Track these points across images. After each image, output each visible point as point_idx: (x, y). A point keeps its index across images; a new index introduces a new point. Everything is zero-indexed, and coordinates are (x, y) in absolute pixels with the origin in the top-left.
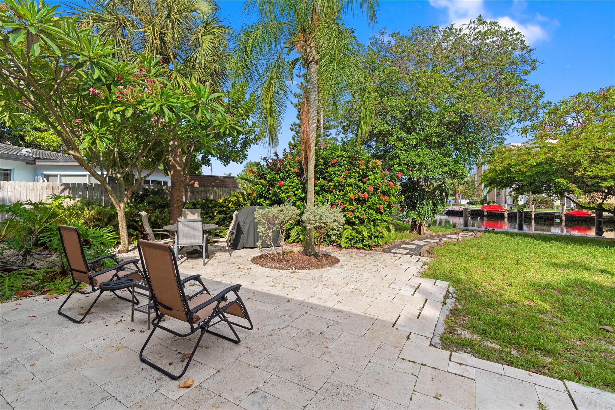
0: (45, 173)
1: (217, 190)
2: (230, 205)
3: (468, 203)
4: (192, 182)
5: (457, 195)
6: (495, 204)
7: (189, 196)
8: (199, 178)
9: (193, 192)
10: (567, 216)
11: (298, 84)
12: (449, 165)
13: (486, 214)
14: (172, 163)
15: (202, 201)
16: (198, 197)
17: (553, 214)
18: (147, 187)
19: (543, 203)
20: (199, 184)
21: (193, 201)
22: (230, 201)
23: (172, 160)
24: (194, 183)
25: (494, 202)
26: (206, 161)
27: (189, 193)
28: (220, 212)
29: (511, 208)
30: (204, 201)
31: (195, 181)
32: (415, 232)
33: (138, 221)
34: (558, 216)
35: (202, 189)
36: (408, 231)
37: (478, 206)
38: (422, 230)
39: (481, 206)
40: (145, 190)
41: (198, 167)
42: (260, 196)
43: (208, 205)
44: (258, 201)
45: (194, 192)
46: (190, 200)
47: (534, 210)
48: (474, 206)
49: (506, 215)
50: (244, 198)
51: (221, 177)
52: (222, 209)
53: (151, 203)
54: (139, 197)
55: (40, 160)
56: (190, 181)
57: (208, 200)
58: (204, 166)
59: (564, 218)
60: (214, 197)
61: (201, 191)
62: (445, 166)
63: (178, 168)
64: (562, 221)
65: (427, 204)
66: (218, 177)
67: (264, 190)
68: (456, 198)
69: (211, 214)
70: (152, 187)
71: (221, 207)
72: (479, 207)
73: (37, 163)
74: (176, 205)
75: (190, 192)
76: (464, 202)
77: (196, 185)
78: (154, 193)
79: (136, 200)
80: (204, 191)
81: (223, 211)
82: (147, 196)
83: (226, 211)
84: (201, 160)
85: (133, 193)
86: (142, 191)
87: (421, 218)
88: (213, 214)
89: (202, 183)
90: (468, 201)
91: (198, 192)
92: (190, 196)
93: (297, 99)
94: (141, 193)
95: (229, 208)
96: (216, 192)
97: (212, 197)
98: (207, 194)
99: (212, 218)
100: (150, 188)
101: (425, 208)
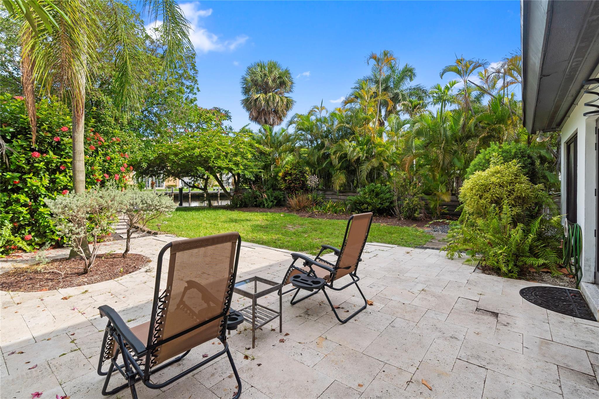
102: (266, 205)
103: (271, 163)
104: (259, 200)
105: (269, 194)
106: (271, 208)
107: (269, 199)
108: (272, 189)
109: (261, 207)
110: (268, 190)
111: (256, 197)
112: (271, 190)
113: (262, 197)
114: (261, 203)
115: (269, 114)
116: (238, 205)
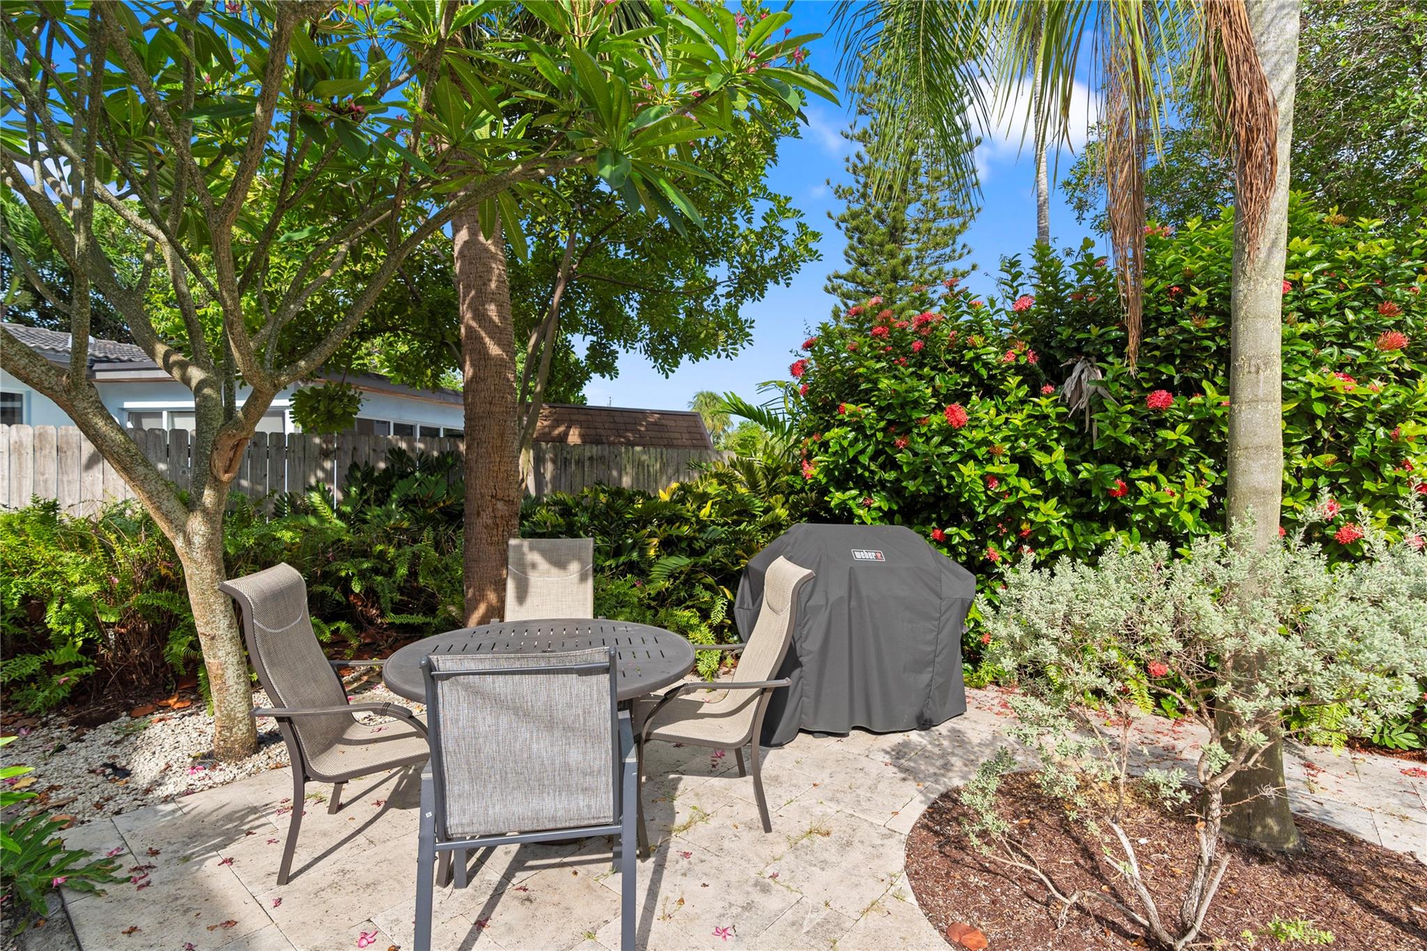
0: (128, 405)
1: (645, 457)
2: (705, 512)
4: (562, 429)
7: (548, 476)
8: (582, 418)
9: (562, 463)
11: (848, 160)
14: (469, 328)
15: (596, 498)
16: (578, 479)
18: (404, 446)
20: (581, 436)
21: (563, 496)
22: (703, 498)
23: (469, 315)
24: (566, 434)
26: (603, 362)
27: (549, 467)
28: (669, 545)
30: (603, 498)
31: (569, 427)
33: (348, 579)
35: (595, 450)
40: (397, 454)
41: (576, 377)
42: (844, 476)
43: (619, 513)
44: (836, 497)
45: (566, 462)
46: (554, 491)
50: (753, 485)
51: (653, 412)
52: (674, 531)
53: (414, 501)
54: (374, 481)
55: (104, 366)
56: (553, 427)
57: (618, 493)
58: (595, 377)
60: (636, 479)
61: (591, 458)
63: (494, 350)
66: (642, 413)
67: (862, 452)
69: (635, 555)
70: (420, 446)
71: (671, 521)
73: (99, 376)
74: (486, 518)
75: (554, 461)
77: (574, 437)
78: (430, 466)
79: (363, 491)
80: (602, 459)
81: (680, 539)
82: (403, 476)
83: (691, 540)
84: (588, 357)
85: (354, 466)
86: (386, 460)
88: (643, 552)
89: (592, 432)
91: (579, 463)
92: (554, 478)
93: (844, 202)
94: (382, 465)
95: (702, 526)
96: (640, 465)
97: (626, 482)
98: (609, 468)
99: (640, 570)
100: (413, 449)
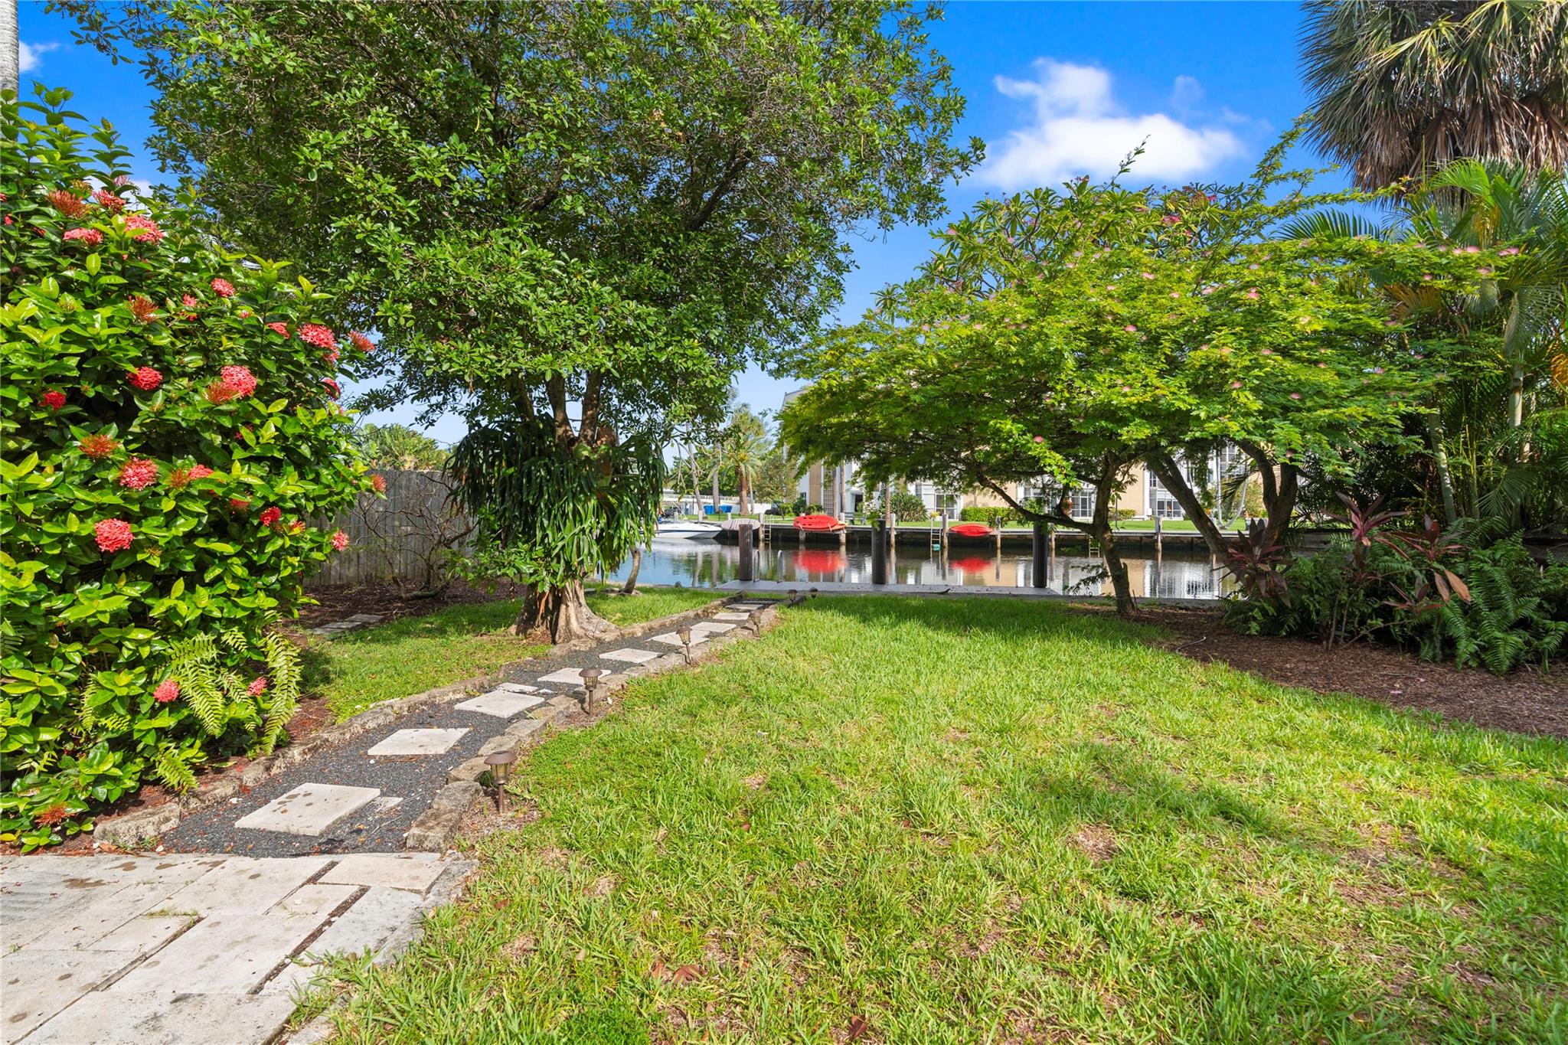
3: (768, 513)
5: (744, 493)
6: (822, 513)
10: (951, 536)
12: (647, 338)
13: (802, 536)
17: (927, 533)
19: (908, 509)
25: (819, 509)
29: (852, 522)
32: (540, 630)
34: (937, 536)
36: (513, 629)
37: (787, 518)
38: (562, 622)
39: (793, 518)
47: (894, 525)
48: (779, 518)
49: (843, 538)
59: (946, 541)
62: (627, 335)
64: (942, 547)
65: (576, 512)
68: (741, 500)
72: (788, 521)
76: (761, 508)
87: (554, 574)
90: (768, 507)
101: (570, 531)
102: (1466, 647)
103: (1508, 375)
104: (1408, 609)
105: (1499, 575)
106: (1515, 668)
107: (1495, 604)
108: (1519, 536)
109: (1426, 652)
110: (1489, 540)
111: (1384, 588)
112: (1513, 547)
113: (1433, 592)
114: (1424, 629)
115: (1490, 119)
116: (1254, 627)
